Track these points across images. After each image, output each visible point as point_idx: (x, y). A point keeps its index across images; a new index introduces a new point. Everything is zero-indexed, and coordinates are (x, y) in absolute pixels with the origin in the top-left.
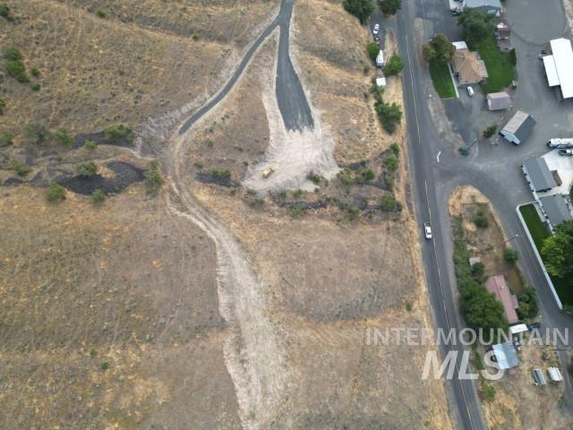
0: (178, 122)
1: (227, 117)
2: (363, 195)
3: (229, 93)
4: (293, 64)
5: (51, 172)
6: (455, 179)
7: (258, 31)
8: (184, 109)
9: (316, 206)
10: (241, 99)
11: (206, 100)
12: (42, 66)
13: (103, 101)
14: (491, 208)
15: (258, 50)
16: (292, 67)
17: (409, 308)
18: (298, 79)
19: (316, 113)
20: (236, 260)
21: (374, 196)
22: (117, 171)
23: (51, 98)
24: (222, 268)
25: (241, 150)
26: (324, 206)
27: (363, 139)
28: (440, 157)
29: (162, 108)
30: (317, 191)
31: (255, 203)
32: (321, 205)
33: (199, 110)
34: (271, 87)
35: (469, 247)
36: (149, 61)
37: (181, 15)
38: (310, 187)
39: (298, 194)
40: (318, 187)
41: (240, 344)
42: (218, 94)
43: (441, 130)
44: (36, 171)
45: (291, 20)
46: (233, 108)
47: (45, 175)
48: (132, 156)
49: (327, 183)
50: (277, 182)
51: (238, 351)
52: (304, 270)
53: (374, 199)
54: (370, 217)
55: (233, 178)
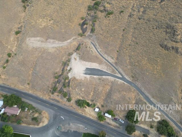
0: (94, 42)
1: (92, 52)
2: (61, 83)
3: (99, 55)
4: (106, 76)
5: (88, 19)
6: (52, 119)
7: (120, 70)
8: (97, 43)
9: (63, 68)
10: (97, 57)
11: (99, 49)
12: (110, 18)
13: (101, 28)
14: (36, 126)
15: (113, 67)
16: (105, 76)
17: (28, 84)
18: (101, 76)
19: (88, 76)
20: (58, 45)
21: (59, 86)
22: (85, 29)
23: (103, 19)
24: (57, 42)
25: (83, 54)
26: (62, 71)
27: (77, 90)
28: (62, 118)
29: (98, 39)
30: (67, 70)
31: (70, 54)
32: (63, 70)
33: (96, 47)
34: (101, 68)
35: (31, 111)
36: (110, 38)
37: (125, 48)
38: (68, 68)
39: (68, 65)
40: (68, 71)
41: (42, 42)
42: (100, 52)
43: (71, 124)
44: (89, 17)
45: (123, 82)
46: (94, 54)
47: (88, 18)
48: (88, 32)
49: (68, 73)
50: (73, 60)
51: (41, 41)
52: (49, 58)
53: (58, 86)
54: (54, 83)
55: (77, 51)
